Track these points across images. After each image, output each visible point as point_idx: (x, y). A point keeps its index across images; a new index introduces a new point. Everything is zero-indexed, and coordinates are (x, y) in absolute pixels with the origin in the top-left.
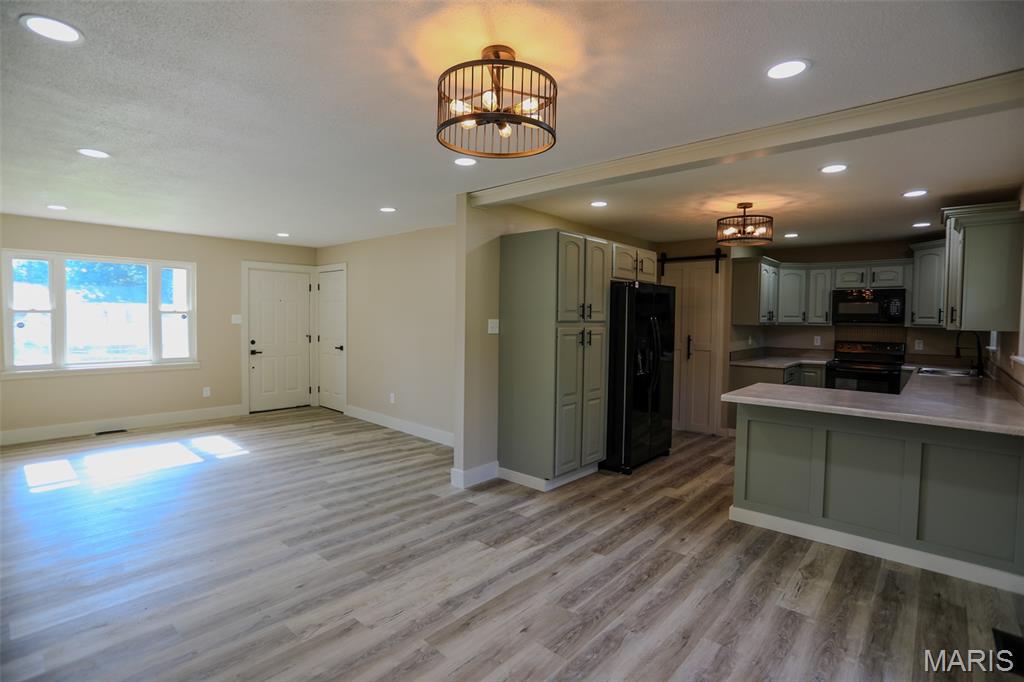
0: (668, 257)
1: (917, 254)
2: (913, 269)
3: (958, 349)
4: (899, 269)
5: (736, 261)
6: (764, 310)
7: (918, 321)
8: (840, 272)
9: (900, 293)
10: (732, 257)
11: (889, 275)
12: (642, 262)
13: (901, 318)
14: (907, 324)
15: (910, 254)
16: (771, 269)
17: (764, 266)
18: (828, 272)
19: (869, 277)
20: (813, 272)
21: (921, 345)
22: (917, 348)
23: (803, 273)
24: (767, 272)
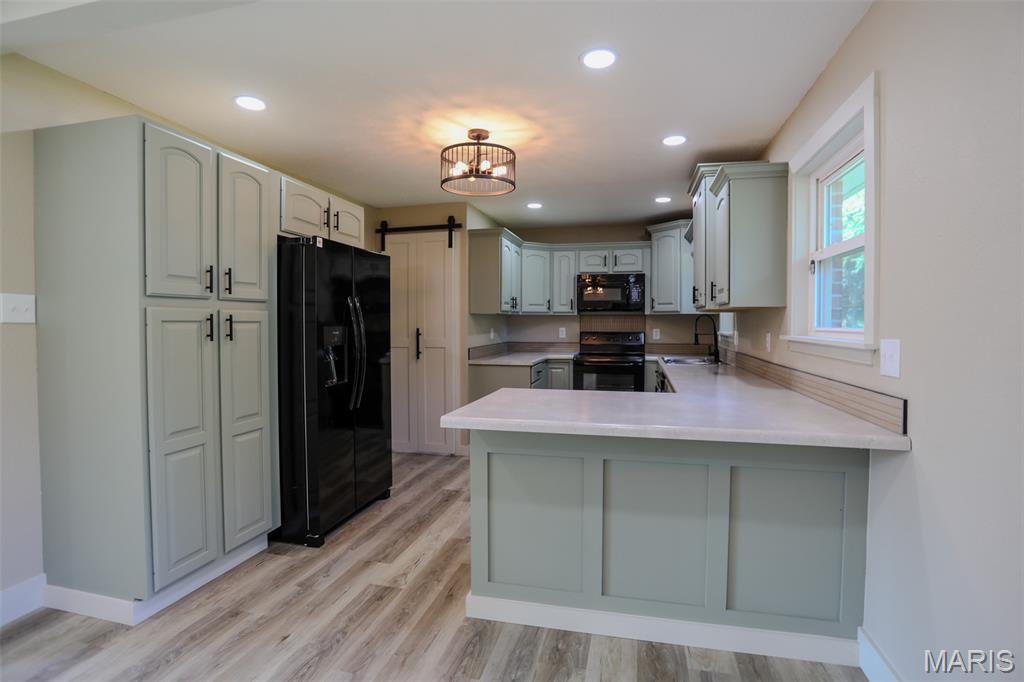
0: (389, 227)
1: (655, 236)
2: (651, 252)
3: (696, 335)
4: (638, 252)
5: (473, 234)
6: (506, 297)
7: (658, 308)
8: (584, 254)
9: (640, 278)
10: (468, 228)
11: (629, 259)
12: (337, 215)
13: (640, 307)
14: (647, 311)
15: (648, 237)
16: (513, 247)
17: (505, 242)
18: (571, 254)
19: (610, 261)
20: (556, 254)
21: (659, 333)
22: (654, 338)
23: (546, 254)
24: (508, 247)
